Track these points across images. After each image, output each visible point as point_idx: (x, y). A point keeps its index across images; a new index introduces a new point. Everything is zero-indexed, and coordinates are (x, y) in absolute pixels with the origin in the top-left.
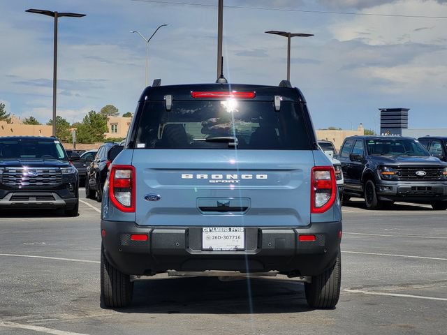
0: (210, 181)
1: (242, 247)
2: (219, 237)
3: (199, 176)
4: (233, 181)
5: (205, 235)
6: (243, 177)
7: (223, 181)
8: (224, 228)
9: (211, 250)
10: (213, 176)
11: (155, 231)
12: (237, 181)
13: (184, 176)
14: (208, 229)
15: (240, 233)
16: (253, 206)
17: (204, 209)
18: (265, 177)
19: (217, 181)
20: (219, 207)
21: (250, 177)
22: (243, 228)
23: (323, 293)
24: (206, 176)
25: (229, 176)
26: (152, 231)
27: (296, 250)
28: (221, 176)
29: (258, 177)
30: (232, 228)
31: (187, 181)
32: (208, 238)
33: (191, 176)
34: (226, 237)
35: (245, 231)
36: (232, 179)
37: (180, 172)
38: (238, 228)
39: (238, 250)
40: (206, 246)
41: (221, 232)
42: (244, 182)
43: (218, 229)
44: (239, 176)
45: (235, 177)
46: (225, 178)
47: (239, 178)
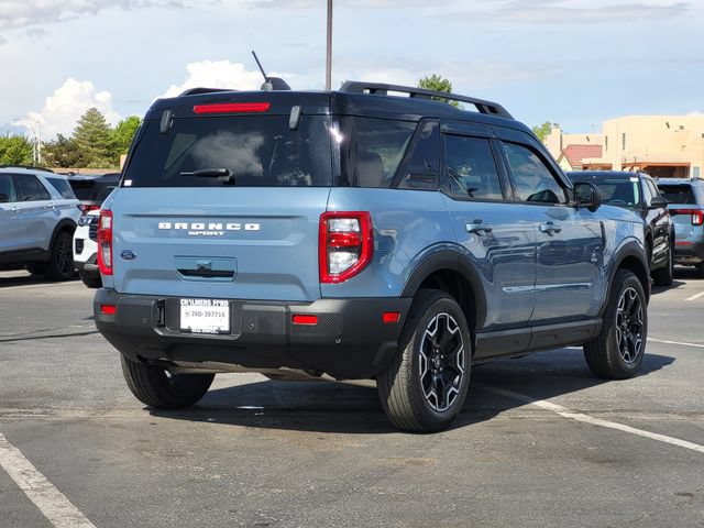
0: (190, 233)
1: (226, 327)
2: (199, 314)
3: (177, 226)
4: (216, 233)
5: (183, 309)
6: (229, 227)
7: (204, 233)
8: (205, 301)
9: (189, 331)
10: (194, 226)
12: (221, 233)
13: (161, 226)
14: (186, 301)
15: (224, 308)
16: (241, 269)
17: (184, 272)
18: (257, 227)
19: (198, 233)
20: (199, 270)
21: (238, 226)
22: (226, 302)
23: (391, 407)
24: (185, 226)
25: (211, 226)
27: (287, 336)
28: (202, 226)
29: (248, 227)
30: (214, 301)
31: (165, 233)
32: (187, 314)
33: (168, 226)
34: (208, 314)
35: (230, 305)
36: (215, 230)
37: (157, 220)
38: (222, 302)
39: (221, 333)
40: (184, 325)
41: (201, 306)
42: (229, 234)
43: (198, 302)
44: (225, 226)
45: (219, 226)
46: (207, 229)
47: (224, 229)
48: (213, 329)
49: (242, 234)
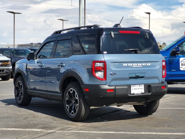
0: (133, 67)
1: (143, 92)
2: (136, 89)
3: (129, 65)
4: (140, 66)
5: (132, 88)
6: (143, 64)
7: (137, 67)
8: (138, 85)
9: (134, 94)
10: (134, 65)
11: (117, 88)
12: (141, 66)
13: (124, 65)
14: (133, 86)
15: (143, 87)
16: (146, 75)
17: (131, 78)
18: (150, 64)
19: (135, 67)
20: (136, 77)
21: (145, 64)
22: (144, 85)
24: (131, 65)
25: (139, 65)
26: (115, 87)
29: (148, 64)
30: (140, 85)
31: (125, 67)
33: (126, 65)
34: (139, 89)
36: (140, 65)
37: (123, 63)
38: (142, 85)
39: (142, 93)
40: (132, 92)
41: (137, 87)
42: (143, 67)
43: (136, 85)
44: (142, 64)
45: (141, 65)
46: (137, 65)
47: (142, 65)
48: (140, 93)
49: (147, 66)
